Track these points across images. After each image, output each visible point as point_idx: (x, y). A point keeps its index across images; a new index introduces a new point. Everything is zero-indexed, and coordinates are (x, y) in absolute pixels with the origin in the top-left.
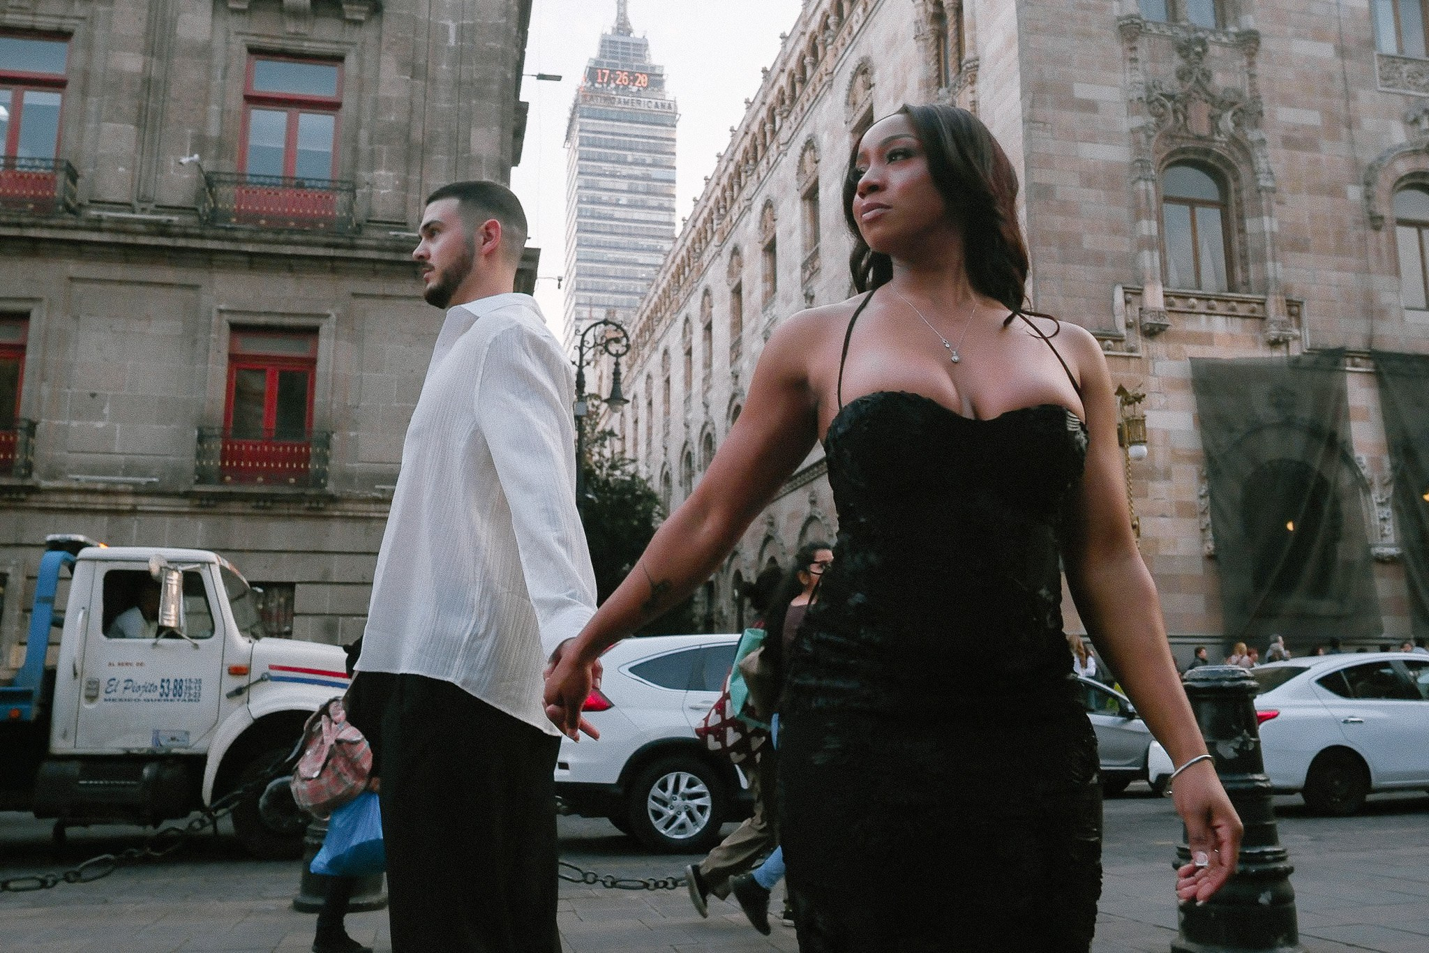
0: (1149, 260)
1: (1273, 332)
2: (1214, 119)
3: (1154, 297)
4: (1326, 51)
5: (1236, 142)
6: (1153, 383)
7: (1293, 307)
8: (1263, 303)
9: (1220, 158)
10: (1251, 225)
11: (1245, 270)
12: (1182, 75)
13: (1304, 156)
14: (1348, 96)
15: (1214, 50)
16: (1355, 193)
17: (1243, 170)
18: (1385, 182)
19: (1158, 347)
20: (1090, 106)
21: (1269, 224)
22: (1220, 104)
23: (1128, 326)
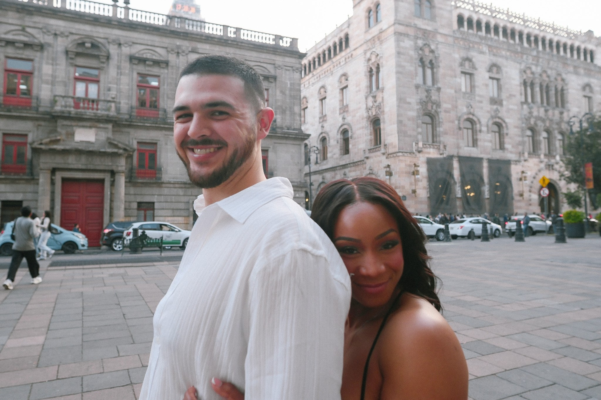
0: (420, 137)
1: (441, 152)
2: (432, 107)
3: (420, 145)
4: (453, 91)
5: (436, 111)
6: (420, 162)
7: (445, 147)
8: (439, 146)
9: (433, 115)
10: (438, 129)
11: (436, 139)
12: (427, 97)
13: (448, 114)
14: (456, 101)
15: (433, 91)
16: (456, 122)
17: (437, 117)
18: (462, 120)
19: (421, 155)
20: (409, 103)
21: (441, 129)
22: (433, 103)
23: (416, 150)
